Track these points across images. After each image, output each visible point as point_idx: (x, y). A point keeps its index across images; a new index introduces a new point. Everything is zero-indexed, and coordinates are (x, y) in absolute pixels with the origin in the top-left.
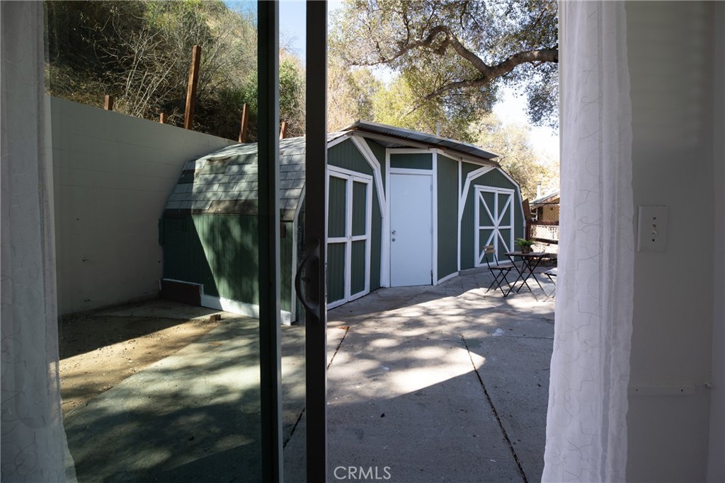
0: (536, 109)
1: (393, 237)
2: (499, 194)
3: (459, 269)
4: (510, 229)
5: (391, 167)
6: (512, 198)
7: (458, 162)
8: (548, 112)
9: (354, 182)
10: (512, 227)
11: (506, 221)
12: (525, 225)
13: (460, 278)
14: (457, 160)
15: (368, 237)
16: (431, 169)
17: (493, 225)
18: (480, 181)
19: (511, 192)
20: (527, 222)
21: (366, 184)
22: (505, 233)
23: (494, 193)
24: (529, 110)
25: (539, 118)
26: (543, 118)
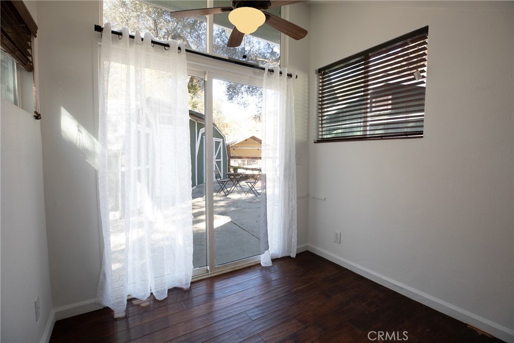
0: (230, 93)
2: (215, 141)
3: (197, 184)
4: (220, 161)
6: (221, 144)
8: (237, 95)
10: (222, 160)
11: (218, 157)
12: (227, 159)
13: (198, 189)
14: (194, 121)
19: (221, 140)
20: (229, 157)
22: (218, 163)
24: (226, 93)
25: (232, 99)
26: (233, 99)
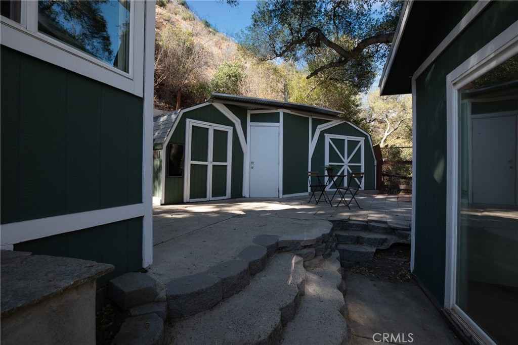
1: (252, 165)
2: (348, 141)
3: (309, 191)
4: (360, 166)
5: (251, 122)
6: (362, 144)
7: (308, 118)
9: (214, 130)
10: (362, 164)
12: (376, 164)
15: (229, 163)
16: (279, 122)
17: (343, 162)
18: (329, 131)
20: (377, 162)
21: (227, 132)
22: (355, 169)
23: (344, 140)
